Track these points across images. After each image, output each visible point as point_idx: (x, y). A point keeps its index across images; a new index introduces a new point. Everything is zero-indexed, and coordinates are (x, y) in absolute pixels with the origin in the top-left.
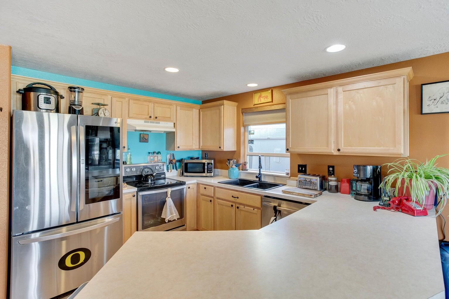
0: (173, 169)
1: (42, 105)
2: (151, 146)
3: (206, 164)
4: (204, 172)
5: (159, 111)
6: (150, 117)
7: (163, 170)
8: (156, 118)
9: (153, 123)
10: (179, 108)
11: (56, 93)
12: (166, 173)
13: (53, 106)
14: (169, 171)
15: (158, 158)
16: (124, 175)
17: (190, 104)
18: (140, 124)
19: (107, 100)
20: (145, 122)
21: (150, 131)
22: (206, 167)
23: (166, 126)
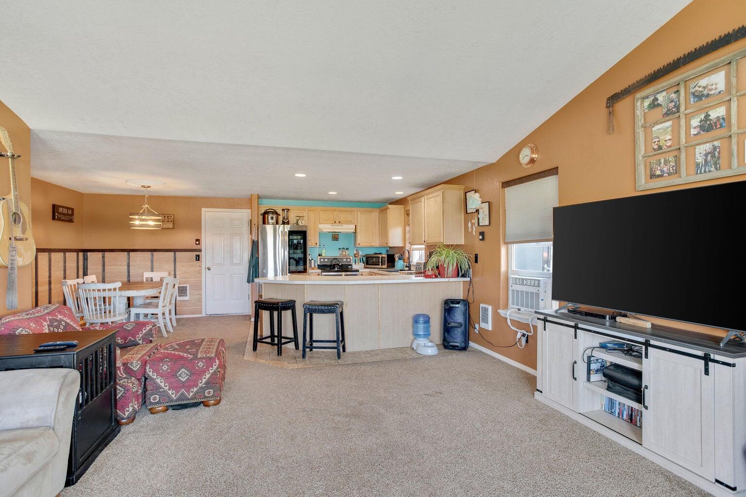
0: (360, 262)
1: (270, 221)
2: (341, 243)
3: (380, 258)
4: (379, 265)
5: (342, 217)
6: (335, 222)
7: (350, 261)
8: (340, 222)
9: (338, 226)
10: (359, 213)
11: (277, 213)
12: (354, 264)
13: (274, 221)
14: (357, 264)
15: (346, 253)
16: (319, 263)
17: (369, 209)
18: (327, 228)
19: (305, 214)
20: (331, 226)
21: (340, 232)
22: (380, 260)
23: (350, 228)
